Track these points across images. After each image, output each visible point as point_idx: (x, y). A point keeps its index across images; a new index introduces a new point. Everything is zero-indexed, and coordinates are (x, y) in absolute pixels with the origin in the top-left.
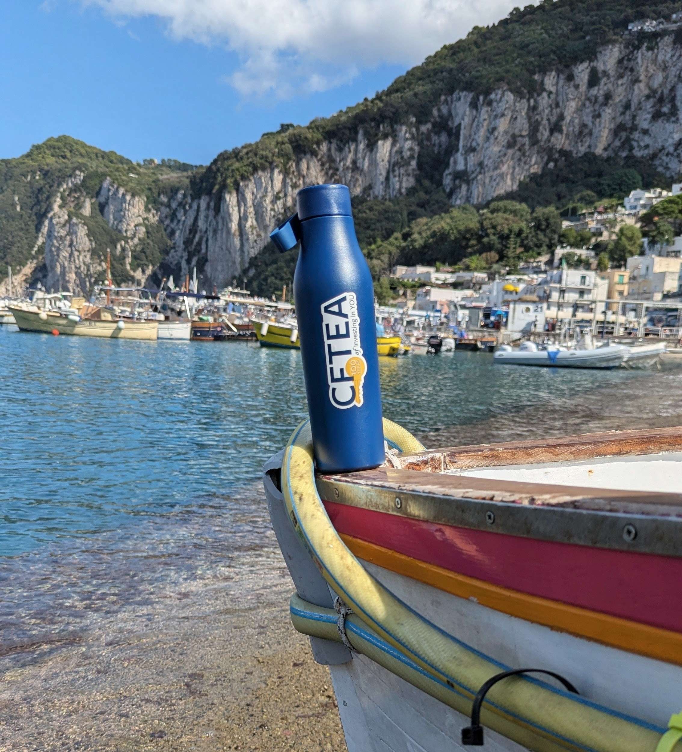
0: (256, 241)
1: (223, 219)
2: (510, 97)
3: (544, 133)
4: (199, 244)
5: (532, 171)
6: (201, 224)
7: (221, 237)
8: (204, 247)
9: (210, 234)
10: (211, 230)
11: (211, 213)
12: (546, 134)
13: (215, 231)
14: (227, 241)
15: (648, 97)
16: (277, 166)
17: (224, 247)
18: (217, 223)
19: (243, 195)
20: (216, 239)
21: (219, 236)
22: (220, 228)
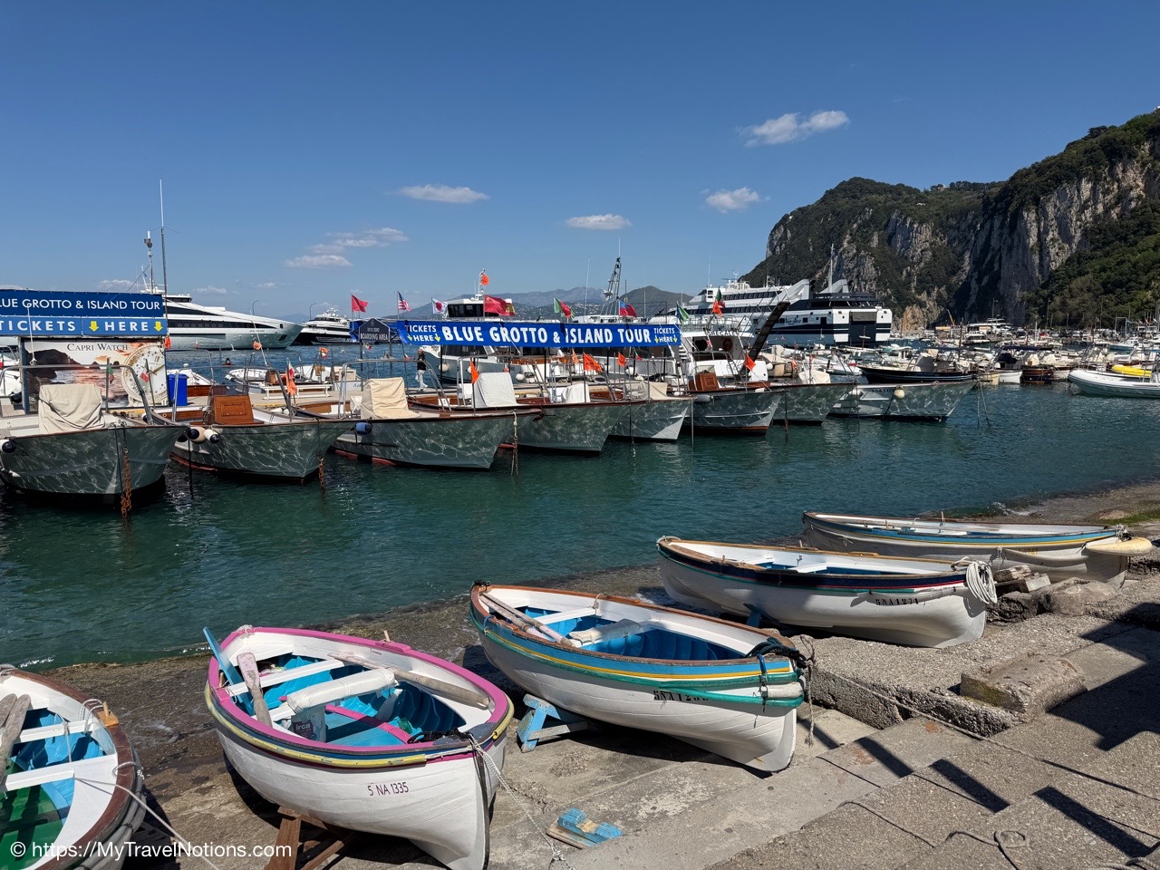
0: (1057, 254)
1: (1019, 235)
4: (992, 262)
6: (994, 243)
7: (1017, 253)
8: (996, 266)
9: (1004, 253)
10: (1006, 248)
11: (1006, 231)
13: (1010, 249)
14: (1024, 257)
16: (1085, 175)
17: (1020, 265)
18: (1013, 240)
19: (1044, 209)
20: (1011, 257)
21: (1014, 253)
22: (1015, 245)
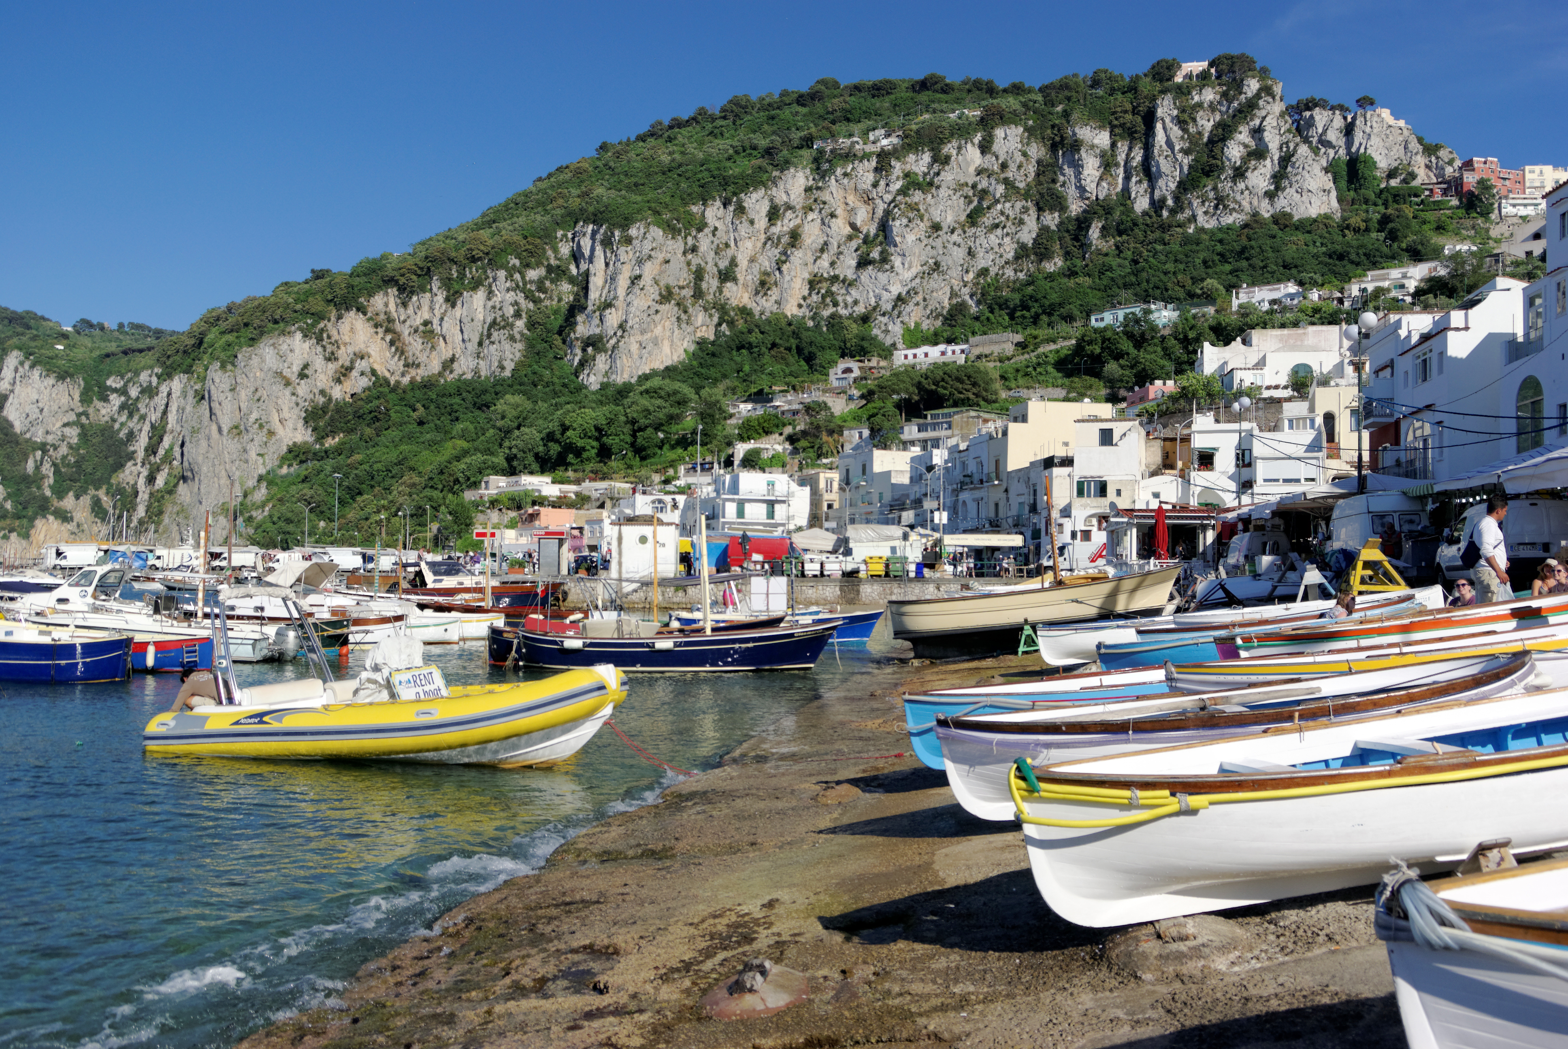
0: (266, 444)
2: (657, 232)
3: (711, 283)
4: (170, 453)
5: (699, 334)
7: (208, 438)
8: (177, 456)
9: (188, 435)
10: (190, 431)
11: (190, 402)
12: (715, 283)
13: (197, 432)
15: (850, 238)
17: (211, 455)
18: (199, 417)
19: (244, 373)
20: (197, 442)
21: (202, 438)
22: (204, 424)
